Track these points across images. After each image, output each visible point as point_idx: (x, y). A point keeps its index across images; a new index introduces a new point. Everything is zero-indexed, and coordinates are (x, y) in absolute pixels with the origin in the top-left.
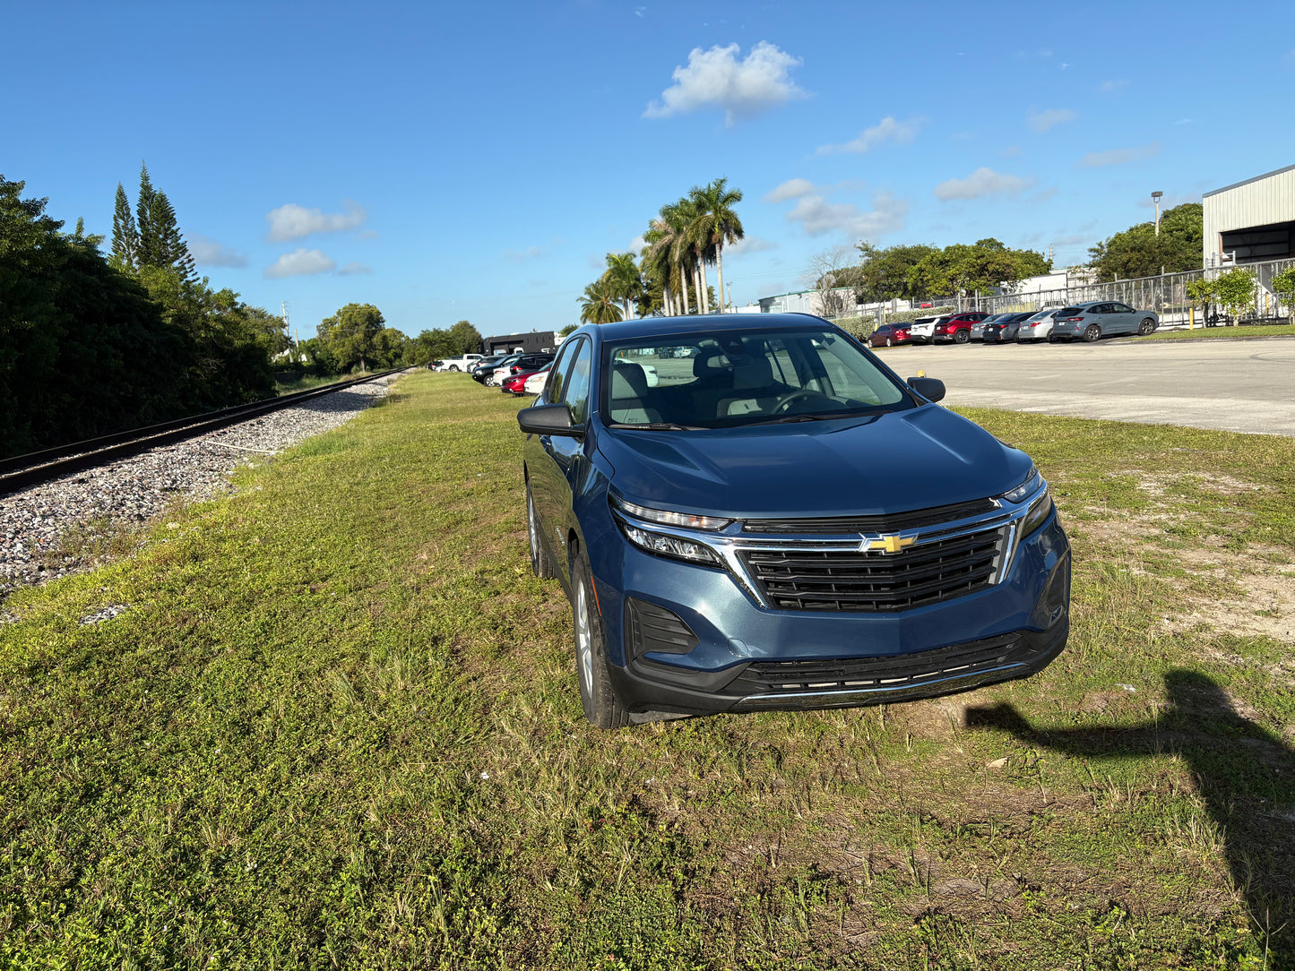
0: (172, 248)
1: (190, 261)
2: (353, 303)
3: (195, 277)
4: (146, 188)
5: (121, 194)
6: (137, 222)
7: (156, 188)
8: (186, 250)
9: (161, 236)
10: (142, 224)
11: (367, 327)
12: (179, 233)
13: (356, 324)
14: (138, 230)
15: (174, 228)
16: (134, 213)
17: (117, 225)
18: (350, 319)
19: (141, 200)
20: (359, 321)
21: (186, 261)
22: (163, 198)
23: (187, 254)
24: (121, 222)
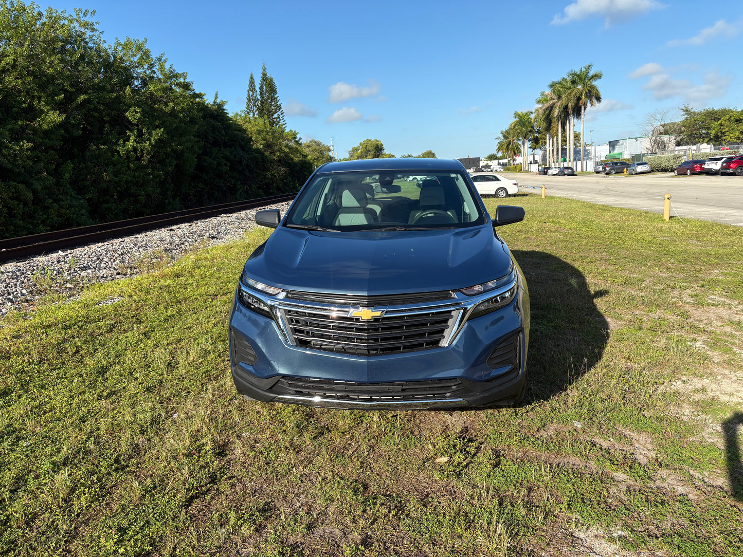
0: (275, 106)
1: (282, 114)
2: (369, 139)
3: (284, 123)
4: (265, 75)
5: (252, 78)
6: (258, 93)
7: (268, 75)
8: (281, 108)
9: (269, 101)
10: (261, 94)
11: (375, 152)
12: (278, 99)
13: (369, 151)
14: (259, 97)
15: (276, 96)
16: (257, 88)
17: (249, 94)
18: (366, 148)
19: (262, 81)
20: (371, 149)
21: (280, 114)
22: (271, 80)
23: (281, 110)
24: (251, 93)
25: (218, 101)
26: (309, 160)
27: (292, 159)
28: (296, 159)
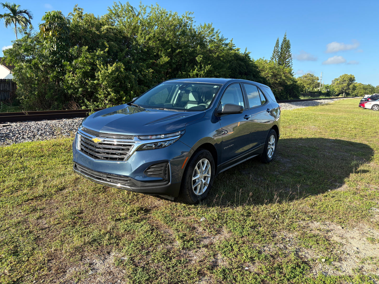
0: (288, 55)
1: (291, 59)
2: (346, 74)
3: (292, 64)
4: (285, 38)
5: (278, 40)
6: (280, 48)
7: (287, 39)
8: (291, 56)
9: (285, 52)
10: (281, 48)
11: (349, 82)
12: (290, 51)
13: (345, 81)
14: (280, 50)
15: (289, 50)
16: (280, 46)
17: (275, 49)
18: (343, 79)
19: (283, 42)
20: (346, 80)
21: (290, 59)
22: (289, 41)
23: (291, 57)
24: (276, 48)
25: (247, 52)
26: (298, 84)
27: (287, 83)
28: (289, 83)
